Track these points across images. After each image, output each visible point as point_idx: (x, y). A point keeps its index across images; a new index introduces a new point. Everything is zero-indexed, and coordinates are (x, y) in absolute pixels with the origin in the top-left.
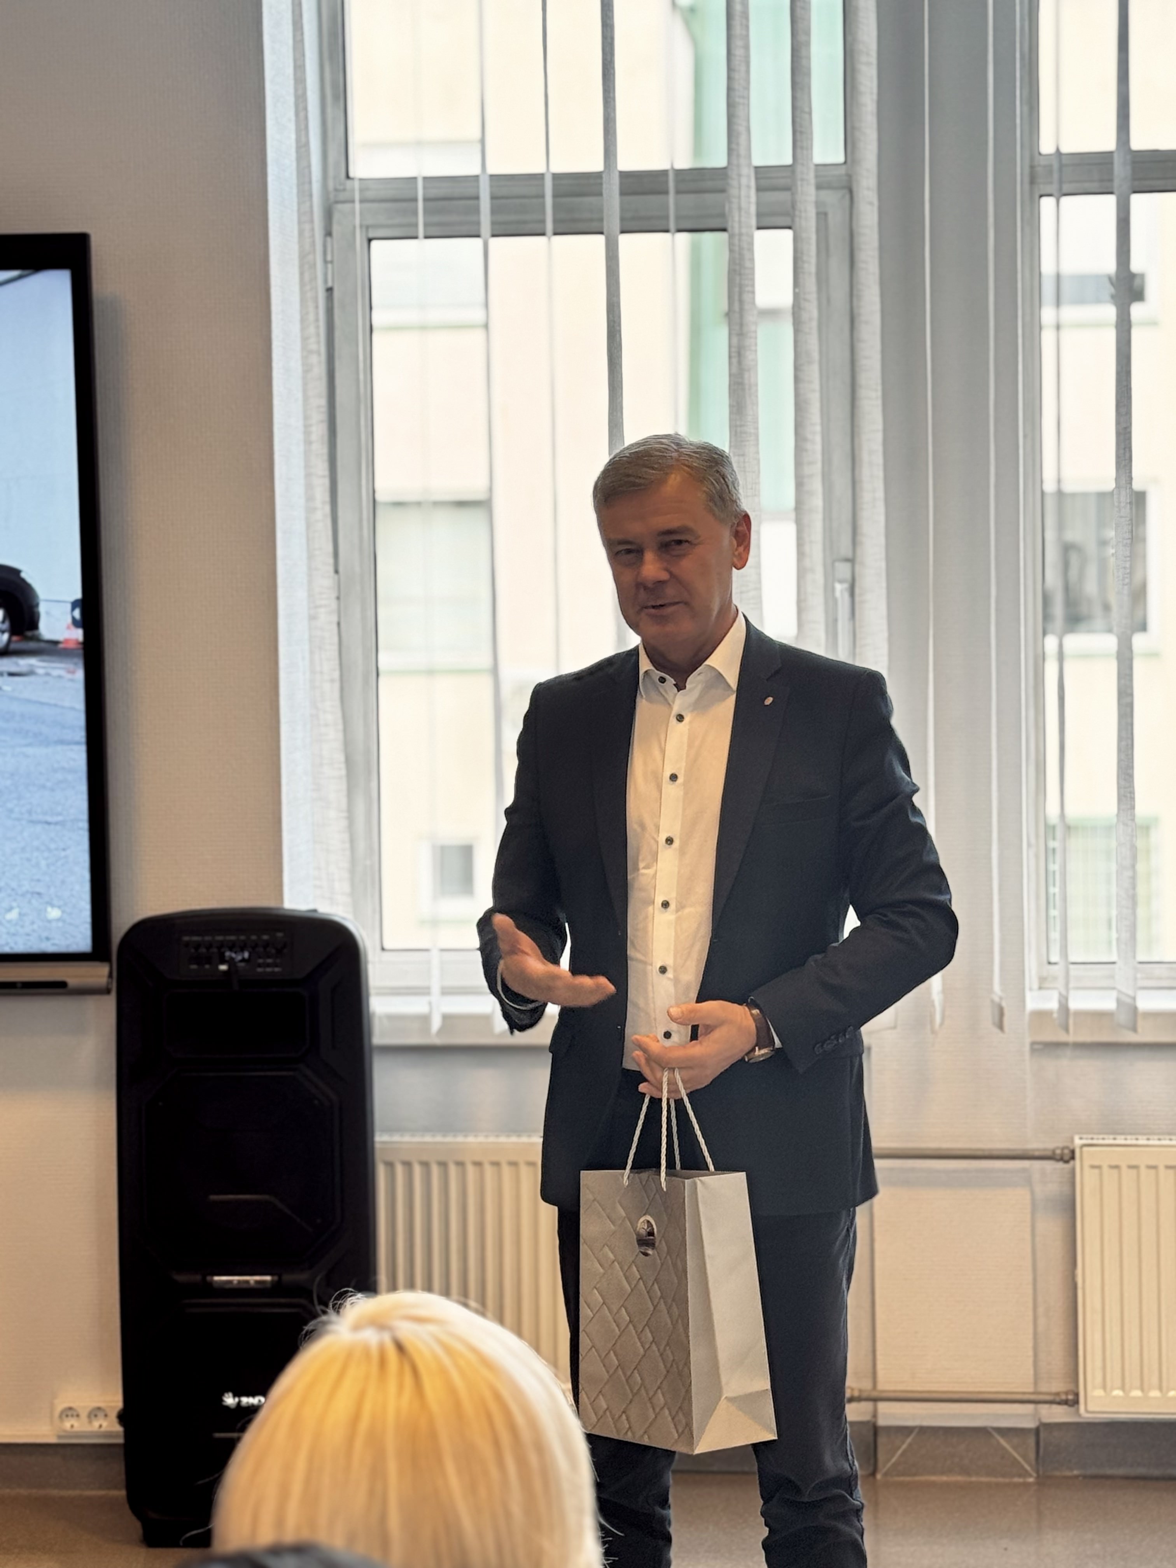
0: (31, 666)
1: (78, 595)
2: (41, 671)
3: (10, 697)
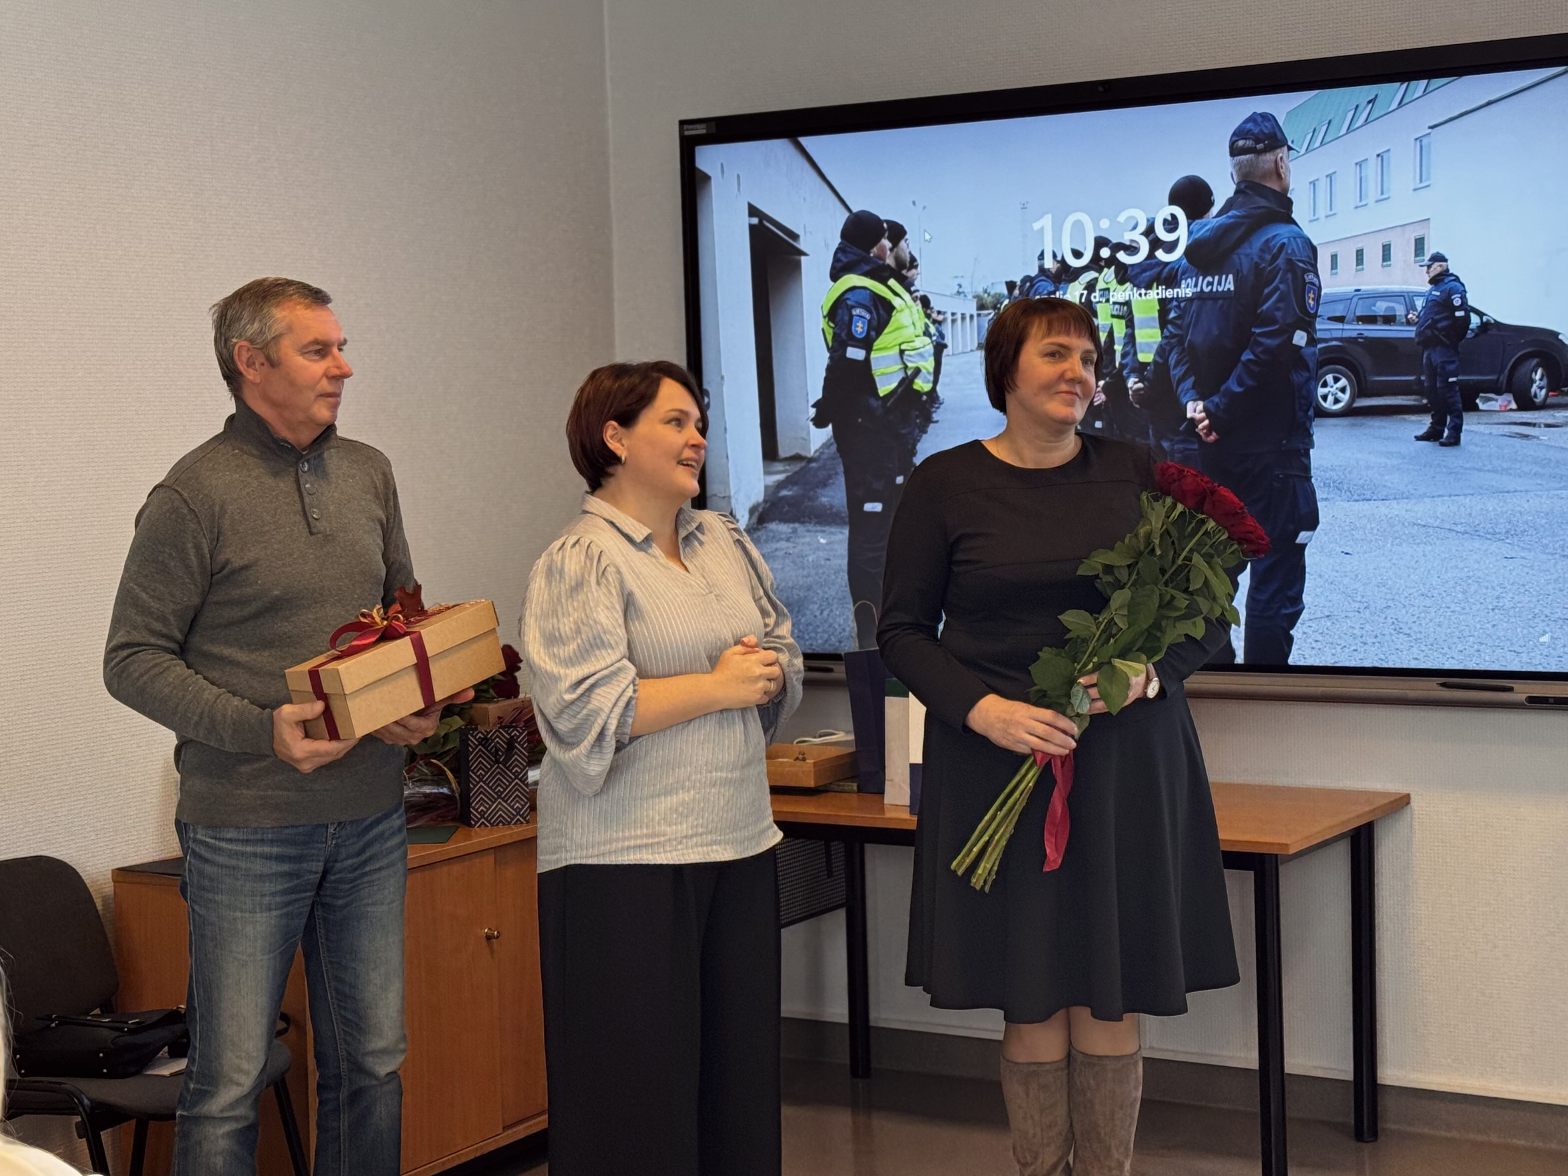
3: (1548, 446)
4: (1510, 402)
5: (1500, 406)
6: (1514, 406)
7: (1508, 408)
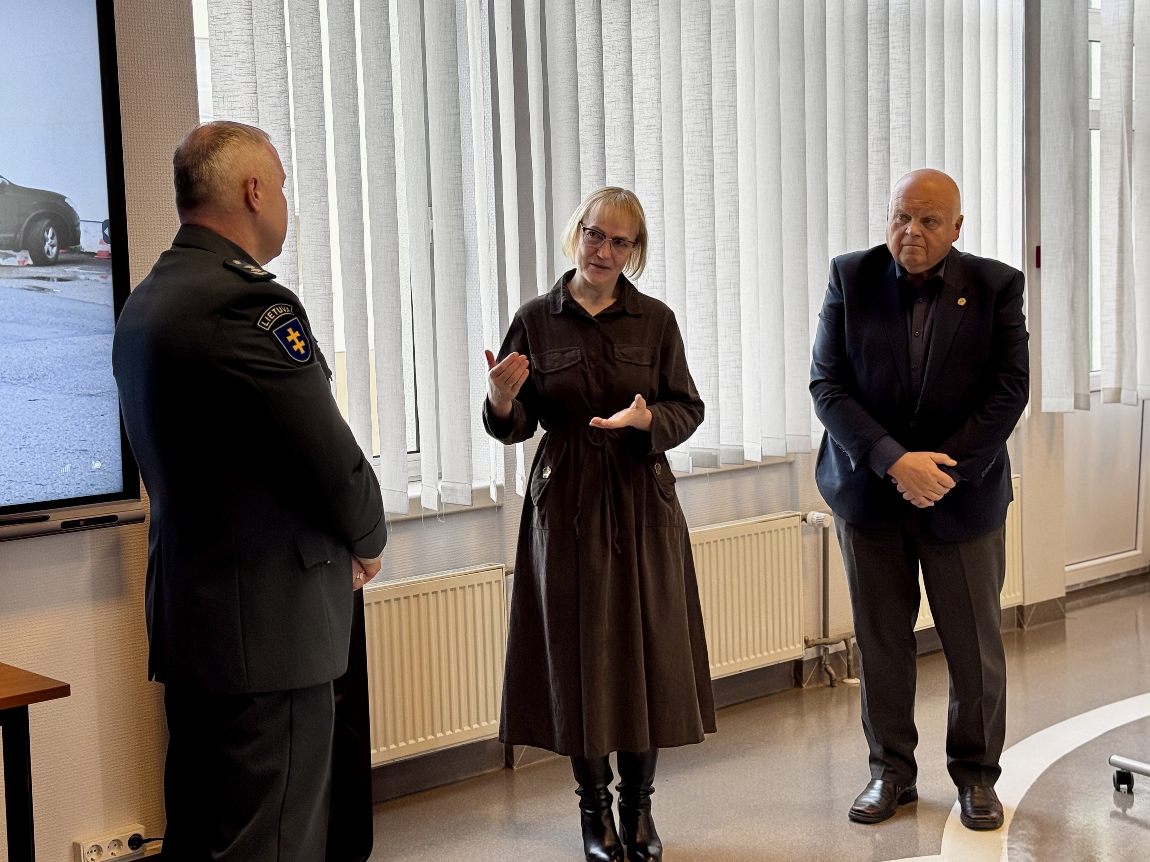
0: (75, 272)
1: (107, 217)
2: (82, 277)
3: (60, 297)
4: (26, 258)
5: (19, 262)
6: (30, 262)
7: (26, 264)
